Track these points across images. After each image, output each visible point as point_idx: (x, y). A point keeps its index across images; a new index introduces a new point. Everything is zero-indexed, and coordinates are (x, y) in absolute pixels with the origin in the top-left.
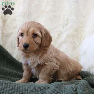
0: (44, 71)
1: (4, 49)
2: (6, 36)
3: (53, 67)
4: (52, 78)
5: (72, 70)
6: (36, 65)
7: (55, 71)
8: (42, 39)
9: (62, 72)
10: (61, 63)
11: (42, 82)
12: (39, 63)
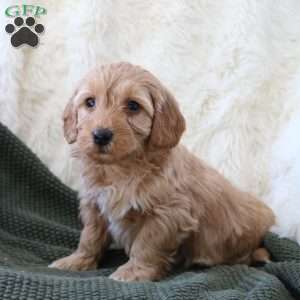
0: (150, 236)
1: (25, 147)
2: (34, 101)
3: (178, 225)
4: (172, 260)
5: (239, 232)
6: (123, 212)
7: (184, 236)
8: (153, 119)
9: (207, 238)
10: (206, 208)
11: (139, 268)
12: (135, 207)
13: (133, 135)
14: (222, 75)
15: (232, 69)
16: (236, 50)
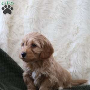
13: (33, 54)
14: (74, 35)
15: (76, 34)
16: (77, 28)
